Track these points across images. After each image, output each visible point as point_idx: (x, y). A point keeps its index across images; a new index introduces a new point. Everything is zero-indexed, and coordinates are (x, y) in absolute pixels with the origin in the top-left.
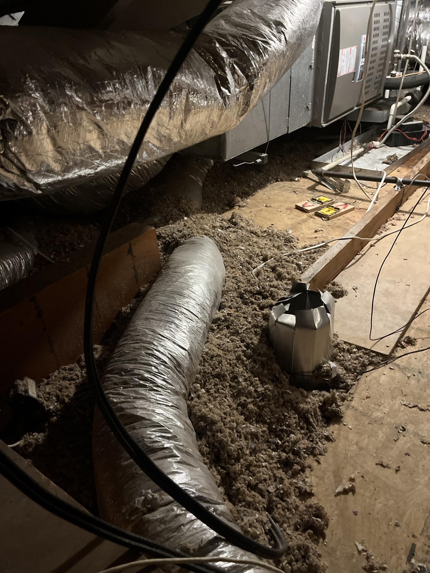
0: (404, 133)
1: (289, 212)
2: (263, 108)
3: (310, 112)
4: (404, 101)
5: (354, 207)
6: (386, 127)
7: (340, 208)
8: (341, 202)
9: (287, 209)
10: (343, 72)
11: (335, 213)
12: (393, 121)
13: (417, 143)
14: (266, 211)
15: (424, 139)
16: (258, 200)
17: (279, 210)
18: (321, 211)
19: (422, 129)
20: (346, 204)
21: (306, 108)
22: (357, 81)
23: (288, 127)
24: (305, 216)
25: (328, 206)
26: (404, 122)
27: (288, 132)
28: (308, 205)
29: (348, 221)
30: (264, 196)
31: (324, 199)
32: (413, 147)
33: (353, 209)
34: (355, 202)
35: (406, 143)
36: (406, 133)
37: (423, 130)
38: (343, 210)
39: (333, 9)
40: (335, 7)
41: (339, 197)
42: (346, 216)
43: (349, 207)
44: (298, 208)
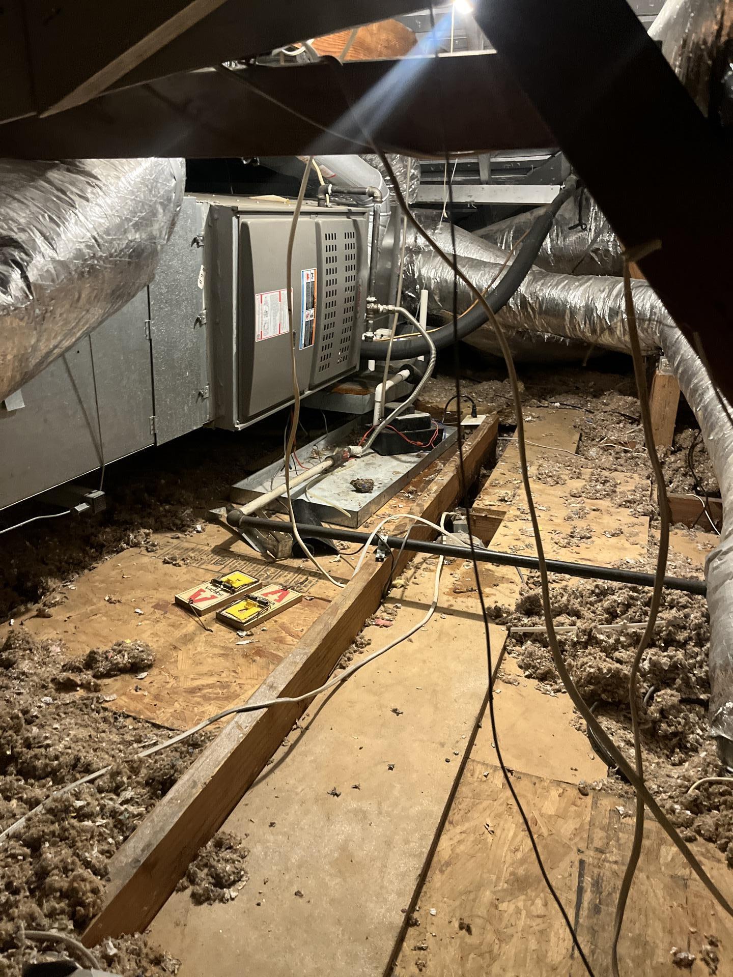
0: (400, 433)
1: (158, 613)
2: (80, 401)
3: (208, 403)
4: (397, 378)
5: (300, 594)
6: (372, 421)
7: (271, 598)
8: (276, 583)
9: (157, 606)
10: (268, 333)
11: (259, 614)
12: (381, 412)
13: (425, 450)
14: (106, 614)
15: (436, 443)
16: (97, 584)
17: (138, 610)
18: (228, 610)
19: (430, 427)
20: (285, 589)
21: (197, 395)
22: (302, 348)
23: (155, 434)
24: (191, 625)
25: (247, 597)
26: (399, 415)
27: (155, 443)
28: (203, 595)
29: (284, 634)
30: (113, 573)
31: (239, 579)
32: (418, 456)
33: (298, 600)
34: (302, 583)
35: (407, 450)
36: (404, 434)
37: (432, 428)
38: (278, 605)
39: (235, 220)
40: (238, 218)
41: (273, 570)
42: (280, 621)
43: (292, 595)
44: (179, 603)
